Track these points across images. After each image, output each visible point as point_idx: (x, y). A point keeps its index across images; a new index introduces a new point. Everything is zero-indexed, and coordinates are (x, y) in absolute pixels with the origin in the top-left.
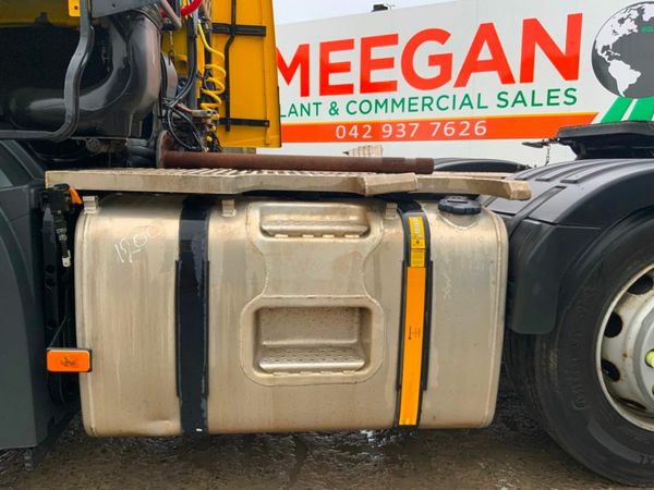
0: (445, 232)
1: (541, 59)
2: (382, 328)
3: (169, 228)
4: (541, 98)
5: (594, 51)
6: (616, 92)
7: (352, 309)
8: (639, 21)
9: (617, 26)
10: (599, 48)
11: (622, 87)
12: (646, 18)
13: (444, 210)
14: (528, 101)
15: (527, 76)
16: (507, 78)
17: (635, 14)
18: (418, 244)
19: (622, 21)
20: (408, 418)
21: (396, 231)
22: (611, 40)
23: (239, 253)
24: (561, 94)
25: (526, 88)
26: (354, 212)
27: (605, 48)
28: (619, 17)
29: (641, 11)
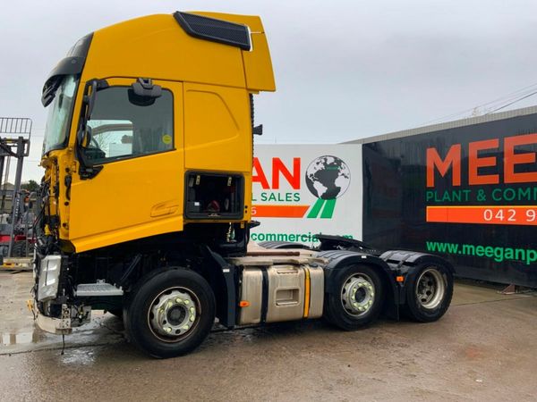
0: (312, 271)
1: (282, 177)
2: (301, 293)
3: (260, 273)
4: (283, 197)
5: (307, 176)
6: (317, 196)
7: (290, 290)
8: (325, 164)
9: (316, 166)
10: (309, 175)
11: (320, 194)
12: (328, 163)
13: (311, 266)
14: (277, 198)
15: (276, 185)
16: (265, 186)
17: (323, 161)
18: (308, 274)
19: (318, 163)
20: (306, 315)
21: (302, 271)
22: (314, 172)
23: (274, 277)
24: (292, 195)
25: (276, 192)
26: (291, 267)
27: (311, 175)
28: (317, 161)
29: (326, 160)
